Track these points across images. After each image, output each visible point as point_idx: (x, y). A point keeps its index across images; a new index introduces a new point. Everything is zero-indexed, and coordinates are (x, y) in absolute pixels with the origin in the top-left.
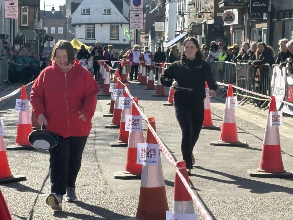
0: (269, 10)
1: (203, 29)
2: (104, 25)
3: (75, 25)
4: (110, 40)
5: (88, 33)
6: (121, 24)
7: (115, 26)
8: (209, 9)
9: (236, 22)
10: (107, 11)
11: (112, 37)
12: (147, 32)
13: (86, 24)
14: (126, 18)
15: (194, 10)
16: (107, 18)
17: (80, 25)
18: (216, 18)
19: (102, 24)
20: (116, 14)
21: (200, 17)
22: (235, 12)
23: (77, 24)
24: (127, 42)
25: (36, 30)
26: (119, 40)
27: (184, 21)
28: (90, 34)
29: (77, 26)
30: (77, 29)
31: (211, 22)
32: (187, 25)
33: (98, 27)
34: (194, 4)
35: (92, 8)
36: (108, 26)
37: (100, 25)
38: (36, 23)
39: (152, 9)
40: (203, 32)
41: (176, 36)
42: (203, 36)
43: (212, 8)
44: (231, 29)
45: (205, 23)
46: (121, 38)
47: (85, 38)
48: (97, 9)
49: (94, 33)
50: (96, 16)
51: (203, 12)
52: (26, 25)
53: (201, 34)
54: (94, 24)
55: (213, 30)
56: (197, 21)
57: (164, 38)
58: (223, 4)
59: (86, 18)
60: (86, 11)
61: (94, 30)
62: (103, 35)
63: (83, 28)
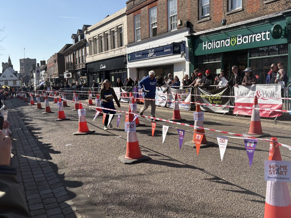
0: (88, 72)
2: (11, 81)
6: (17, 80)
7: (15, 81)
10: (12, 76)
11: (14, 85)
14: (18, 78)
16: (11, 78)
17: (2, 81)
18: (59, 76)
19: (10, 80)
20: (15, 77)
21: (51, 76)
24: (19, 86)
28: (6, 83)
35: (6, 75)
36: (12, 81)
37: (9, 81)
42: (54, 82)
44: (66, 79)
45: (54, 78)
46: (17, 84)
48: (8, 76)
49: (8, 84)
50: (8, 78)
54: (8, 81)
56: (49, 78)
57: (34, 84)
59: (4, 79)
60: (4, 77)
61: (7, 82)
62: (11, 84)
63: (4, 82)
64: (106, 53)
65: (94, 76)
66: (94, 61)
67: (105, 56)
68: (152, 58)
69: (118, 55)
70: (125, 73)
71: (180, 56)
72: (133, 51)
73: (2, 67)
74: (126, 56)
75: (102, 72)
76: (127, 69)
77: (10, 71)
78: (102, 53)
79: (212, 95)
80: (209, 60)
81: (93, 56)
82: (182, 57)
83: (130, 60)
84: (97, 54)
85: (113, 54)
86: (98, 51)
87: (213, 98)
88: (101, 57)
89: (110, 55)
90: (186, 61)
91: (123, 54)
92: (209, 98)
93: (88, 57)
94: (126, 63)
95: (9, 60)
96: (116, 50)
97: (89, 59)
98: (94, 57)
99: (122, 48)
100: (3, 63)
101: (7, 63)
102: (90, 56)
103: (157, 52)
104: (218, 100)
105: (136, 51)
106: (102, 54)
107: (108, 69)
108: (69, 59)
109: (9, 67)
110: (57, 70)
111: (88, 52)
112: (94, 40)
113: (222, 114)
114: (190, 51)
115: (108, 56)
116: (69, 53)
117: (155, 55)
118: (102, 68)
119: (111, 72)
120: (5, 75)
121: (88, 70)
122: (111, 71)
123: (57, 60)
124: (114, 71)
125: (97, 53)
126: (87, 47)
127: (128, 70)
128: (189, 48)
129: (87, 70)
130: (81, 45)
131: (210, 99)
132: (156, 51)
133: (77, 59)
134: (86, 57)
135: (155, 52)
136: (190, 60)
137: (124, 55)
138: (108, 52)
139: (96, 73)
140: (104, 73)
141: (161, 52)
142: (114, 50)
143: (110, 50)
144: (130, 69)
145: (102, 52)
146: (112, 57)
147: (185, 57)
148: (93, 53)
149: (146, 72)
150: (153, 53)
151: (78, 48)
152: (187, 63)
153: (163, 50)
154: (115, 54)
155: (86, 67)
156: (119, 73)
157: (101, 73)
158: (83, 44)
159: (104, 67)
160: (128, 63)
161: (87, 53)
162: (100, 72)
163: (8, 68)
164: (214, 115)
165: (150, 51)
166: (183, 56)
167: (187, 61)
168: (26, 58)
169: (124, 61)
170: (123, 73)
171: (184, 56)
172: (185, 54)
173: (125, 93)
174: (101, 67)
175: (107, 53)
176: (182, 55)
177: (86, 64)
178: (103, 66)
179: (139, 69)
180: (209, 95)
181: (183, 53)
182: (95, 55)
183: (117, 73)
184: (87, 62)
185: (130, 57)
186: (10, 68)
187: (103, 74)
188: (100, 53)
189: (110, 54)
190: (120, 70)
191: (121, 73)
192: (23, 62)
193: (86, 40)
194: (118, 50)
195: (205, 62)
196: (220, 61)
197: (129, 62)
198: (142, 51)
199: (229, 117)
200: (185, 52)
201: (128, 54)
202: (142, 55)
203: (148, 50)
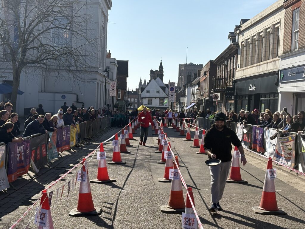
0: (235, 94)
1: (203, 102)
2: (156, 98)
3: (143, 98)
4: (159, 105)
5: (149, 102)
6: (165, 98)
7: (162, 99)
8: (206, 92)
9: (219, 99)
10: (158, 92)
12: (177, 101)
13: (148, 98)
14: (167, 95)
15: (199, 92)
16: (158, 95)
17: (145, 98)
18: (209, 97)
19: (155, 98)
20: (162, 93)
21: (202, 96)
22: (219, 94)
23: (144, 98)
24: (167, 106)
25: (124, 101)
26: (163, 105)
27: (194, 98)
28: (150, 102)
29: (144, 99)
30: (144, 100)
31: (207, 98)
32: (195, 99)
33: (153, 99)
34: (199, 90)
35: (151, 90)
36: (159, 99)
37: (154, 98)
38: (124, 98)
39: (179, 90)
40: (203, 103)
41: (191, 104)
42: (203, 105)
43: (208, 92)
44: (217, 102)
45: (204, 99)
47: (147, 104)
48: (153, 91)
49: (152, 102)
50: (153, 94)
51: (203, 94)
52: (120, 98)
53: (202, 104)
54: (152, 98)
55: (208, 102)
56: (200, 98)
57: (185, 105)
58: (213, 91)
59: (148, 95)
60: (148, 92)
61: (152, 100)
62: (156, 103)
63: (147, 99)
66: (244, 77)
67: (257, 71)
69: (270, 71)
70: (277, 99)
72: (285, 67)
73: (150, 76)
74: (278, 73)
76: (279, 94)
77: (156, 84)
81: (243, 70)
83: (283, 80)
84: (249, 67)
86: (250, 63)
88: (252, 73)
89: (262, 71)
91: (276, 70)
93: (238, 71)
95: (161, 67)
96: (270, 62)
97: (239, 74)
98: (245, 71)
99: (275, 61)
100: (152, 71)
101: (157, 71)
102: (241, 69)
105: (289, 66)
106: (254, 67)
108: (220, 72)
109: (157, 77)
110: (208, 88)
111: (239, 63)
112: (247, 44)
115: (260, 71)
116: (221, 62)
118: (251, 89)
119: (261, 98)
120: (149, 89)
121: (237, 90)
122: (261, 95)
123: (209, 71)
124: (265, 95)
126: (238, 56)
129: (234, 91)
130: (233, 51)
133: (228, 72)
134: (237, 70)
138: (260, 65)
139: (245, 96)
140: (253, 97)
142: (267, 63)
145: (254, 63)
146: (264, 72)
148: (244, 64)
151: (230, 55)
154: (268, 69)
155: (234, 86)
158: (234, 50)
159: (254, 88)
161: (238, 65)
163: (155, 79)
168: (188, 63)
169: (276, 82)
174: (250, 88)
177: (235, 82)
182: (246, 69)
184: (236, 79)
185: (282, 76)
186: (158, 79)
187: (252, 99)
188: (252, 66)
189: (262, 69)
192: (183, 69)
193: (239, 44)
194: (271, 62)
197: (281, 83)
198: (296, 67)
201: (281, 70)
203: (303, 67)
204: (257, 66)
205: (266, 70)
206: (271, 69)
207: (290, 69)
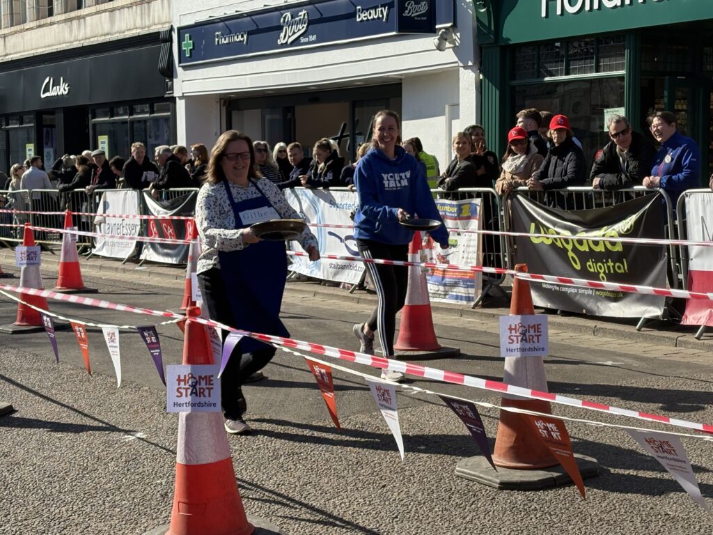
64: (71, 20)
65: (11, 134)
66: (9, 58)
67: (67, 37)
68: (295, 48)
69: (128, 34)
70: (166, 119)
71: (431, 41)
72: (204, 17)
74: (170, 40)
75: (51, 112)
76: (175, 103)
78: (49, 20)
79: (582, 235)
80: (568, 65)
81: (5, 36)
82: (440, 48)
83: (191, 58)
84: (27, 25)
85: (107, 29)
86: (30, 13)
87: (584, 248)
88: (47, 42)
89: (89, 35)
90: (461, 70)
91: (154, 29)
92: (569, 247)
94: (169, 73)
96: (121, 8)
98: (12, 40)
103: (322, 20)
104: (607, 255)
105: (219, 14)
106: (52, 24)
107: (83, 101)
113: (632, 322)
114: (478, 20)
115: (82, 36)
117: (313, 38)
118: (47, 94)
119: (94, 117)
122: (94, 109)
124: (111, 108)
125: (24, 21)
127: (181, 106)
128: (477, 8)
131: (575, 250)
132: (318, 16)
135: (311, 22)
136: (482, 64)
137: (158, 33)
138: (78, 18)
139: (20, 118)
140: (59, 119)
141: (344, 22)
142: (111, 10)
143: (93, 9)
144: (191, 100)
145: (51, 13)
146: (101, 40)
147: (455, 49)
148: (5, 19)
149: (268, 117)
150: (302, 28)
152: (468, 79)
153: (353, 15)
154: (116, 28)
156: (132, 122)
157: (45, 117)
159: (62, 89)
160: (179, 70)
162: (39, 115)
164: (595, 331)
165: (289, 15)
166: (448, 45)
167: (466, 67)
169: (162, 64)
170: (156, 120)
171: (453, 42)
172: (457, 37)
173: (164, 220)
174: (46, 90)
175: (75, 23)
176: (443, 39)
178: (56, 83)
179: (233, 104)
180: (567, 234)
181: (446, 28)
182: (16, 32)
183: (124, 122)
185: (188, 44)
187: (53, 126)
188: (43, 21)
189: (88, 30)
190: (138, 108)
191: (145, 121)
194: (129, 6)
195: (551, 75)
196: (623, 72)
197: (185, 68)
198: (250, 14)
199: (660, 339)
200: (455, 26)
201: (179, 29)
202: (249, 34)
203: (277, 13)
204: (66, 21)
205: (106, 31)
206: (132, 27)
207: (221, 24)
